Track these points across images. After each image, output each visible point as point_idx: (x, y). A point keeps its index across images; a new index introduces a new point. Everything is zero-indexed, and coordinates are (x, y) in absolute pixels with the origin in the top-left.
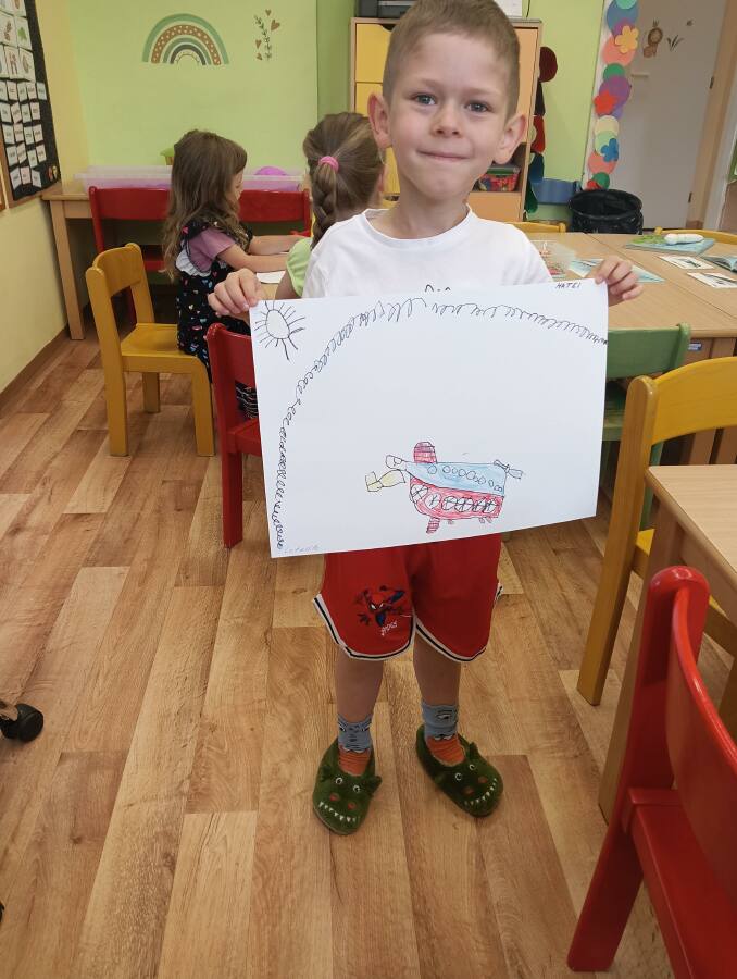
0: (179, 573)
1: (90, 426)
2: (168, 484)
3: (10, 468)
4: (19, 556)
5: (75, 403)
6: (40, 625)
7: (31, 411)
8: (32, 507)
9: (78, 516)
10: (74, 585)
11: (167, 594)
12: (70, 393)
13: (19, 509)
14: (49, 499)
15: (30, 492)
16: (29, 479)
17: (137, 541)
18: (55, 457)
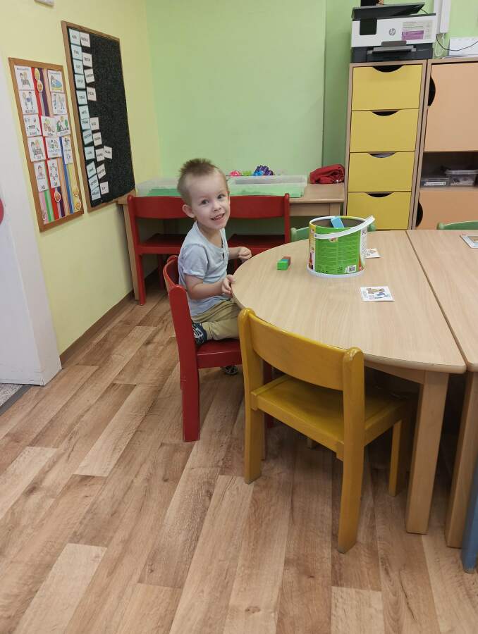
0: (145, 565)
1: (123, 380)
2: (165, 447)
3: (51, 420)
4: (24, 522)
5: (120, 357)
6: (9, 617)
7: (86, 364)
8: (53, 464)
9: (85, 478)
10: (55, 566)
11: (129, 590)
12: (120, 347)
13: (43, 464)
14: (69, 456)
15: (57, 447)
16: (62, 433)
17: (122, 515)
18: (88, 410)
